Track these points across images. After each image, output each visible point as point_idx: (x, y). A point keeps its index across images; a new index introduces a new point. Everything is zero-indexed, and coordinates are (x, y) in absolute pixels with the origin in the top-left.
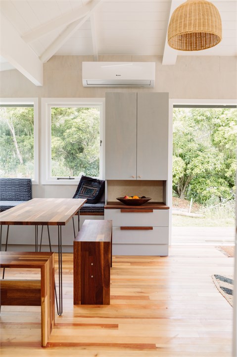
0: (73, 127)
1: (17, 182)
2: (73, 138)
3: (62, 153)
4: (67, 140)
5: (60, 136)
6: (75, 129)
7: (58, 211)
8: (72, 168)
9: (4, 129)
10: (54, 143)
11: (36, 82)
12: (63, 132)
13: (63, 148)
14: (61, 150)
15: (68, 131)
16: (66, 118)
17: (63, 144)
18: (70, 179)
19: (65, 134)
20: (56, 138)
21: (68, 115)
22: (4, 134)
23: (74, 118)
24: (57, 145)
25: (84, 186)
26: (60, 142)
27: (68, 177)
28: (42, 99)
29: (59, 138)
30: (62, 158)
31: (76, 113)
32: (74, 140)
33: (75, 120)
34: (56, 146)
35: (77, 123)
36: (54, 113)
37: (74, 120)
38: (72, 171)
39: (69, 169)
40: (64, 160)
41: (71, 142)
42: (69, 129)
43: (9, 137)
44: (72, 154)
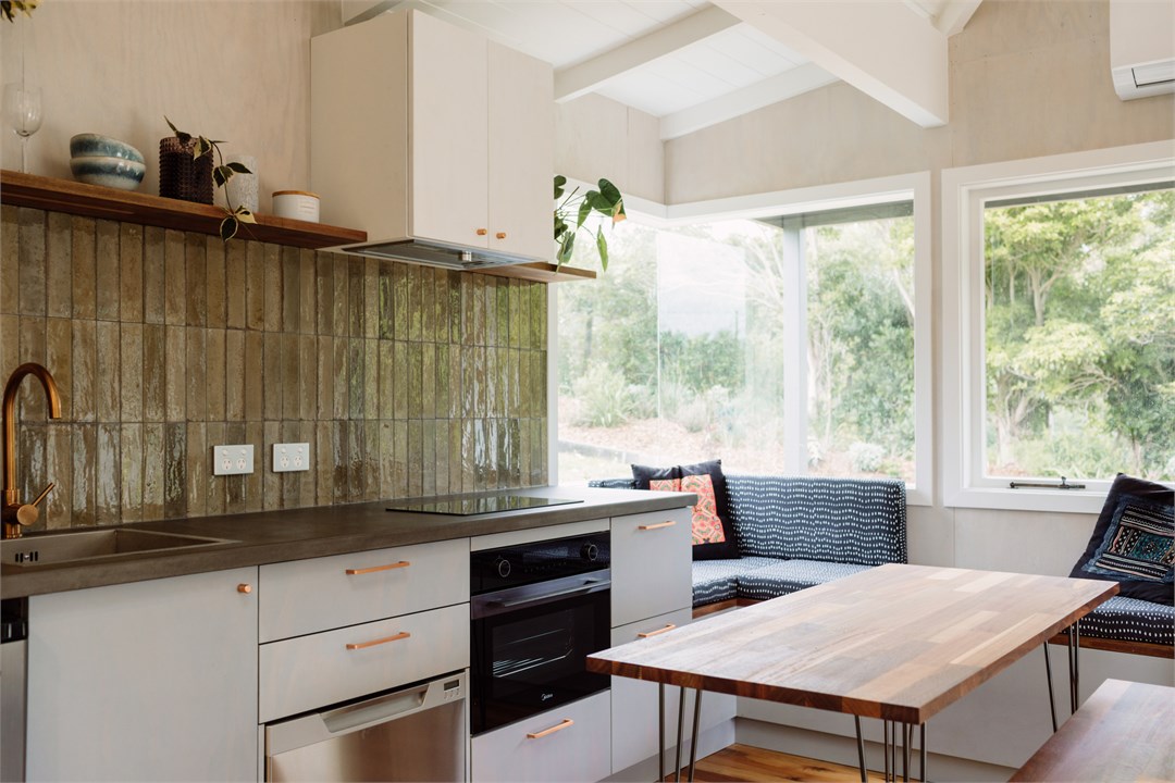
0: (1138, 282)
1: (849, 495)
2: (1139, 325)
3: (1092, 381)
4: (1114, 332)
5: (1087, 320)
6: (1149, 290)
7: (932, 640)
8: (1136, 437)
9: (885, 306)
10: (1066, 345)
11: (918, 109)
12: (1097, 304)
13: (1099, 363)
14: (1091, 369)
15: (1118, 297)
16: (1112, 250)
17: (1099, 348)
18: (1064, 487)
19: (1103, 311)
20: (1074, 327)
21: (1121, 240)
22: (888, 322)
23: (1145, 248)
24: (1075, 352)
25: (1126, 522)
26: (1087, 340)
27: (1059, 481)
28: (946, 174)
29: (1084, 327)
30: (1099, 398)
31: (1151, 229)
32: (1145, 332)
33: (1148, 255)
34: (1071, 355)
35: (1154, 265)
36: (1061, 234)
37: (1142, 255)
38: (1140, 449)
39: (1125, 440)
40: (1106, 407)
41: (1133, 338)
42: (1123, 289)
43: (902, 331)
44: (1138, 384)
